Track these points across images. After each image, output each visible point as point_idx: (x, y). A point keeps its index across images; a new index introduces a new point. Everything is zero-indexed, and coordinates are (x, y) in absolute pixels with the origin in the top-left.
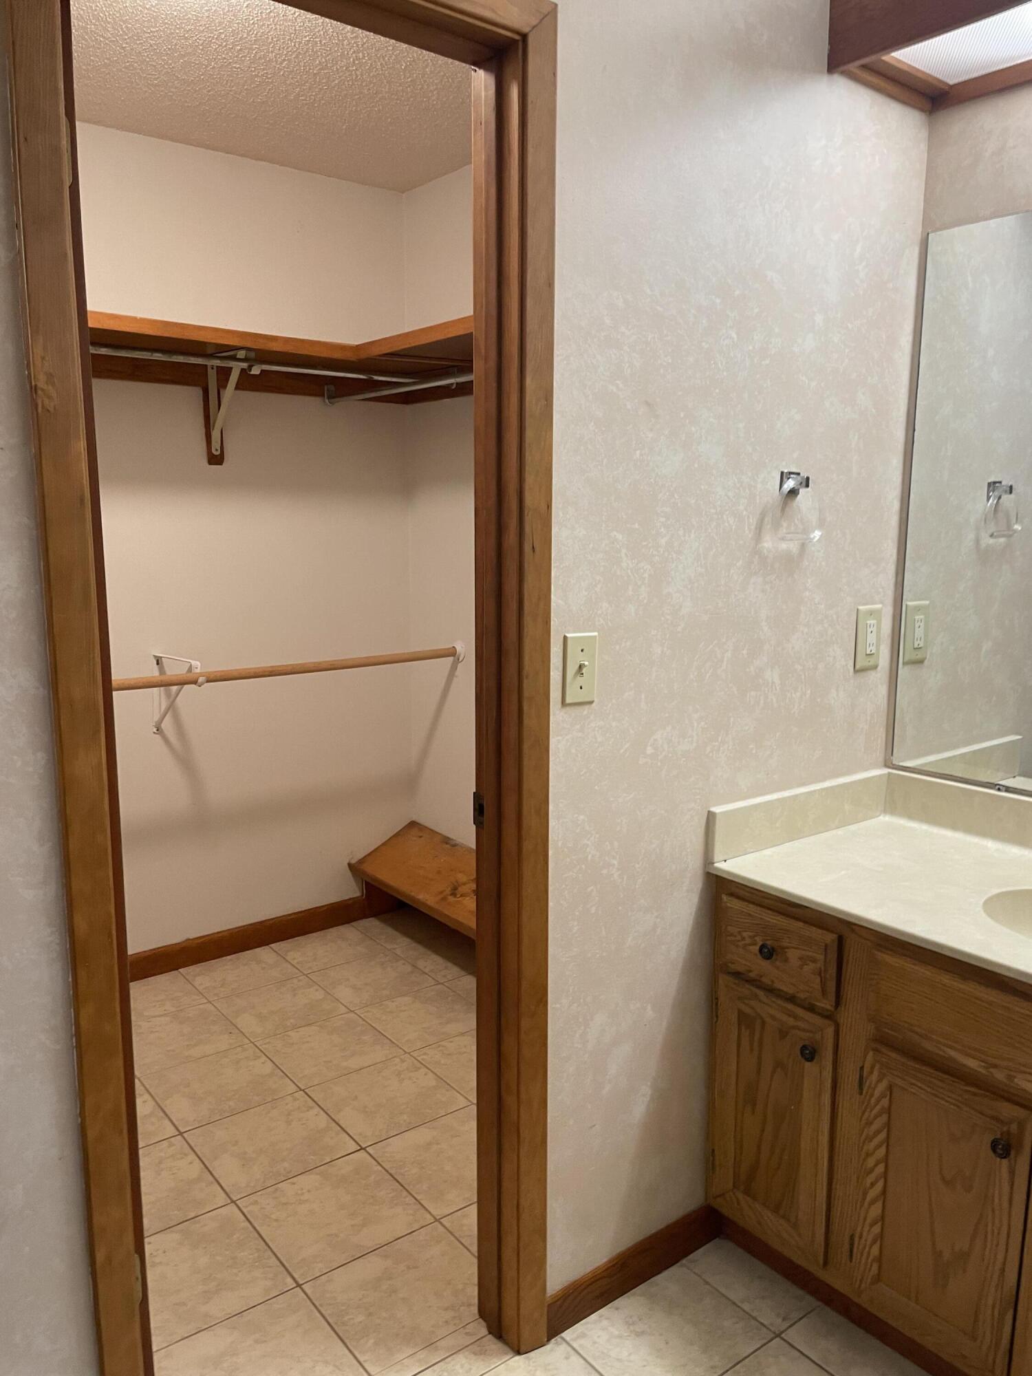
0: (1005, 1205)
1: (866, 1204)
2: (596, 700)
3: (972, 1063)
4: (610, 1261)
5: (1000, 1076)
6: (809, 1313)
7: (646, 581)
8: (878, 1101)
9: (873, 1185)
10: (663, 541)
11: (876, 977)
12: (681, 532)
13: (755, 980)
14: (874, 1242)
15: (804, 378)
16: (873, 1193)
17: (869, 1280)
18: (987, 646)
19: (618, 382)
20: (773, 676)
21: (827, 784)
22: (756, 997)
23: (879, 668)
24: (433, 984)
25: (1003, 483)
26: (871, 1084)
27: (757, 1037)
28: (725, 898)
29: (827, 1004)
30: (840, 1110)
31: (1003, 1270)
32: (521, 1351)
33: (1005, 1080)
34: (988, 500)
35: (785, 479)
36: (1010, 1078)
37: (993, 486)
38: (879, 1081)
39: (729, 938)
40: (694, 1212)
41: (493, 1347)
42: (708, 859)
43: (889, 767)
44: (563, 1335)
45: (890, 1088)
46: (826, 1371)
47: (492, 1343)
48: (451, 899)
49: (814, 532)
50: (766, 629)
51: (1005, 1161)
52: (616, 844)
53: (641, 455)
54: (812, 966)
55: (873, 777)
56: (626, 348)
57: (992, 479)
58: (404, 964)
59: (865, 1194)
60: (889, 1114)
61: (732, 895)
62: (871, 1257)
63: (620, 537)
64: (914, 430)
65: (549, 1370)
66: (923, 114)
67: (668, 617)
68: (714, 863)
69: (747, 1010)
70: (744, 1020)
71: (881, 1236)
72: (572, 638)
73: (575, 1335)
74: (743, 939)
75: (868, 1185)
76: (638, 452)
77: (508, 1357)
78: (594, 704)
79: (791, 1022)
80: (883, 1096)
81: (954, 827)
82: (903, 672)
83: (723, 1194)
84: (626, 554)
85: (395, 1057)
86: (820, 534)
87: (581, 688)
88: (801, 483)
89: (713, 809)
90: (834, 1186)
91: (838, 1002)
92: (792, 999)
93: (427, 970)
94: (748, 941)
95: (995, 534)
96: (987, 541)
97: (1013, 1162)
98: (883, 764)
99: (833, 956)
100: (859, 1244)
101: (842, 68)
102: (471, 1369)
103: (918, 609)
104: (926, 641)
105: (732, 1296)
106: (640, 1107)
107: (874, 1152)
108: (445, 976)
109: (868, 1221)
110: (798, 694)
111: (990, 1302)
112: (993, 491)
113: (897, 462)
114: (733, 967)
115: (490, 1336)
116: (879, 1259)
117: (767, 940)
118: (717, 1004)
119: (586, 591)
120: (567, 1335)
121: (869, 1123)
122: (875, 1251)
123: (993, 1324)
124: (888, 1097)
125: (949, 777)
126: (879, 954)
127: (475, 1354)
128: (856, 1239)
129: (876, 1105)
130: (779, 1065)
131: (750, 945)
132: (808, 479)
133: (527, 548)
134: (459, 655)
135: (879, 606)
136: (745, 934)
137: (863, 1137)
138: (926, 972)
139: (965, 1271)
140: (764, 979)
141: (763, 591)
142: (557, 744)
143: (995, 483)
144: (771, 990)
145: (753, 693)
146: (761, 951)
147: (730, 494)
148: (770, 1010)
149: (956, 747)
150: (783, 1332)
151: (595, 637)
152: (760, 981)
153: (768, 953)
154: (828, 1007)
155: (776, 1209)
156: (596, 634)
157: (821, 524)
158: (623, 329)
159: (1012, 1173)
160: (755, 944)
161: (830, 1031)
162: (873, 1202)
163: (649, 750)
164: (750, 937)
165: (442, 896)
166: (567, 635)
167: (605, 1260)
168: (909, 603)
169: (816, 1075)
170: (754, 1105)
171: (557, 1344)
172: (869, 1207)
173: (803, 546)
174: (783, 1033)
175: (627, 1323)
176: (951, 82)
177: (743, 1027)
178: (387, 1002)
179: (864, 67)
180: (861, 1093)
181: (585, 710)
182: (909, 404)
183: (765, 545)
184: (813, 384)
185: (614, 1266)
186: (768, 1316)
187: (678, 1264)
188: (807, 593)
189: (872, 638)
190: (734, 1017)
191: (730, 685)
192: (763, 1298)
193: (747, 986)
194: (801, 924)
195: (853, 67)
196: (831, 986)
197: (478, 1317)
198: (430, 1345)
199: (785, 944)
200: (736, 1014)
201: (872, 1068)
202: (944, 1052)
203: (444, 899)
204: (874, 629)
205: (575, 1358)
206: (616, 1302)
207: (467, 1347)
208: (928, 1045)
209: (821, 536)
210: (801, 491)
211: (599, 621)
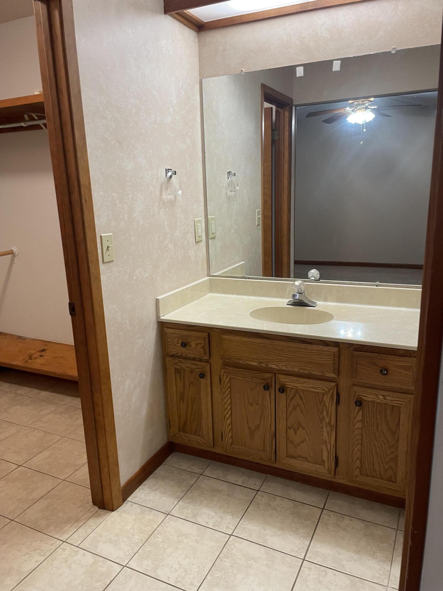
0: (269, 405)
1: (226, 419)
2: (114, 260)
3: (255, 364)
4: (140, 469)
5: (263, 365)
6: (210, 465)
7: (126, 212)
8: (226, 385)
9: (227, 413)
10: (130, 196)
11: (222, 344)
12: (136, 193)
13: (180, 356)
14: (230, 432)
15: (169, 133)
16: (228, 416)
17: (229, 445)
18: (233, 231)
19: (107, 133)
20: (171, 246)
21: (191, 284)
22: (181, 362)
23: (203, 241)
24: (27, 399)
25: (232, 172)
26: (224, 380)
27: (182, 376)
28: (165, 329)
29: (206, 358)
30: (214, 392)
31: (270, 426)
32: (114, 510)
33: (265, 366)
34: (228, 178)
35: (167, 172)
36: (267, 365)
37: (229, 173)
38: (226, 378)
39: (168, 343)
40: (165, 445)
41: (102, 512)
42: (158, 316)
43: (209, 277)
44: (128, 500)
45: (230, 379)
46: (220, 480)
47: (101, 511)
48: (30, 361)
49: (179, 191)
50: (167, 228)
51: (268, 391)
52: (127, 315)
53: (119, 162)
54: (200, 345)
55: (205, 281)
56: (109, 119)
57: (228, 171)
58: (10, 394)
59: (225, 417)
60: (231, 388)
61: (168, 328)
62: (229, 437)
63: (115, 195)
64: (205, 153)
65: (126, 512)
66: (196, 32)
67: (135, 226)
68: (160, 318)
69: (178, 367)
70: (177, 371)
71: (231, 429)
72: (103, 236)
73: (132, 498)
74: (174, 342)
75: (226, 413)
76: (118, 161)
77: (110, 513)
78: (114, 262)
79: (194, 367)
80: (228, 383)
81: (233, 294)
82: (210, 241)
83: (175, 435)
84: (118, 202)
85: (21, 429)
86: (181, 192)
87: (109, 255)
88: (173, 173)
89: (158, 298)
90: (214, 418)
91: (210, 357)
92: (194, 359)
93: (23, 394)
94: (176, 342)
95: (232, 191)
96: (229, 193)
97: (270, 391)
98: (207, 276)
99: (207, 340)
100: (224, 435)
101: (168, 13)
102: (96, 522)
103: (212, 219)
104: (216, 231)
105: (184, 468)
106: (144, 411)
107: (227, 402)
108: (32, 394)
109: (227, 425)
110: (180, 253)
111: (268, 437)
112: (229, 175)
113: (200, 165)
114: (171, 353)
115: (100, 510)
116: (232, 437)
117: (183, 341)
118: (166, 368)
119: (106, 217)
120: (129, 499)
121: (224, 393)
122: (230, 434)
123: (270, 445)
124: (230, 383)
125: (229, 277)
126: (223, 336)
127: (96, 517)
128: (223, 433)
129: (226, 386)
130: (191, 383)
131: (177, 344)
132: (175, 171)
133: (83, 201)
134: (15, 254)
135: (201, 218)
136: (174, 341)
137: (223, 398)
138: (238, 338)
139: (259, 431)
140: (183, 355)
141: (165, 214)
142: (103, 278)
143: (230, 172)
144: (186, 358)
145: (166, 253)
146: (182, 345)
147: (150, 177)
148: (186, 365)
149: (227, 267)
150: (202, 473)
151: (111, 235)
152: (182, 356)
153: (184, 345)
154: (207, 358)
155: (195, 434)
156: (111, 234)
157: (181, 188)
158: (107, 112)
159: (270, 395)
160: (179, 343)
161: (208, 366)
162: (228, 419)
163: (135, 278)
164: (176, 341)
165: (25, 361)
166: (102, 235)
167: (138, 469)
168: (209, 217)
169: (205, 382)
170: (183, 401)
171: (126, 503)
172: (227, 420)
173: (175, 197)
174: (192, 372)
175: (150, 488)
176: (205, 21)
177: (177, 374)
178: (9, 410)
179: (177, 13)
180: (220, 384)
181: (111, 264)
182: (202, 143)
183: (164, 197)
184: (172, 135)
185: (141, 471)
186: (196, 470)
187: (162, 464)
188: (179, 215)
189: (200, 231)
190: (173, 371)
191: (158, 251)
192: (193, 465)
193: (177, 359)
194: (194, 332)
195: (173, 13)
196: (207, 351)
197: (93, 505)
198: (77, 520)
199: (189, 341)
200: (174, 370)
201: (224, 374)
202: (245, 362)
203: (26, 362)
204: (200, 227)
205: (135, 505)
206: (144, 483)
207: (92, 516)
208: (241, 362)
209: (182, 193)
210: (173, 176)
211: (112, 229)
